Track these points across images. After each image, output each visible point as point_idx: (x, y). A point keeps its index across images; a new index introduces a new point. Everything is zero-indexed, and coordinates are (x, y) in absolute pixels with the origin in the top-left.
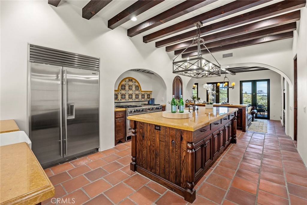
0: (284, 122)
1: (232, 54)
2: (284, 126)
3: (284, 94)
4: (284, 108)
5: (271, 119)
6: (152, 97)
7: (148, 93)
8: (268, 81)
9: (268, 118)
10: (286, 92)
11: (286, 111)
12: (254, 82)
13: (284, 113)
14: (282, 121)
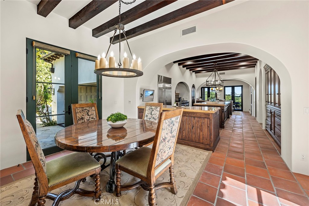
0: (251, 112)
1: (225, 73)
2: (251, 114)
3: (251, 95)
4: (251, 103)
5: (243, 111)
6: (179, 97)
7: (178, 94)
8: (242, 86)
9: (242, 110)
10: (252, 94)
11: (252, 105)
12: (233, 87)
13: (251, 106)
14: (250, 111)
